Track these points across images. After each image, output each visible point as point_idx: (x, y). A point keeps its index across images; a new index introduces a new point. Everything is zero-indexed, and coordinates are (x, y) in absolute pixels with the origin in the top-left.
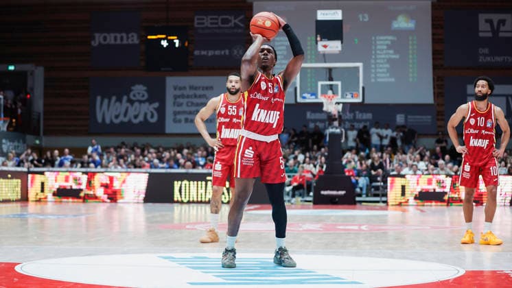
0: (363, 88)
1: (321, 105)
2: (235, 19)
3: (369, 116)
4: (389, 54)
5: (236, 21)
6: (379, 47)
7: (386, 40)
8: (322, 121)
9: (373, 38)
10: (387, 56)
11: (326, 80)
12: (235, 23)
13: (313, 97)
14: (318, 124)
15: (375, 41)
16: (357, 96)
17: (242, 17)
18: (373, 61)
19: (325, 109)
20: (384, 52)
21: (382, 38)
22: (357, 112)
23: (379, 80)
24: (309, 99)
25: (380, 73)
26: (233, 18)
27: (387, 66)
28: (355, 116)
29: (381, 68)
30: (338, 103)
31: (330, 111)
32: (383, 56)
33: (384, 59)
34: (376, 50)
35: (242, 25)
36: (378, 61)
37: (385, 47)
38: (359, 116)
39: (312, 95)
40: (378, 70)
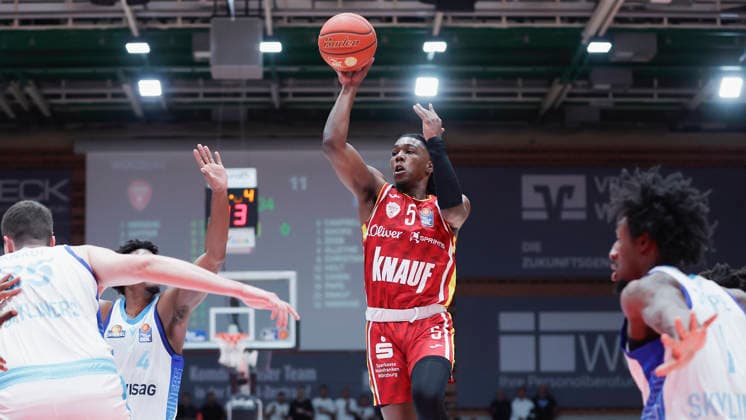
0: (298, 323)
1: (216, 353)
2: (51, 185)
3: (309, 374)
4: (348, 253)
5: (54, 190)
6: (328, 241)
7: (343, 226)
8: (219, 385)
9: (318, 223)
10: (345, 259)
11: (226, 306)
12: (51, 195)
13: (201, 338)
14: (211, 389)
15: (323, 227)
16: (286, 336)
17: (63, 183)
18: (318, 268)
19: (223, 359)
20: (340, 250)
21: (334, 222)
22: (287, 368)
23: (329, 304)
24: (192, 341)
25: (330, 290)
26: (47, 183)
27: (346, 277)
28: (282, 376)
29: (333, 282)
30: (249, 350)
31: (232, 364)
32: (337, 259)
33: (338, 263)
34: (323, 247)
35: (64, 198)
36: (328, 268)
37: (341, 241)
38: (292, 374)
40: (328, 285)
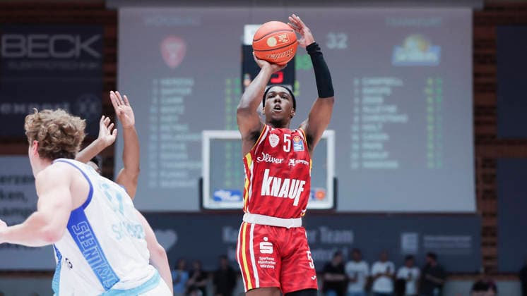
0: (335, 181)
2: (83, 41)
3: (346, 237)
4: (386, 113)
5: (85, 46)
6: (367, 100)
7: (382, 85)
9: (356, 82)
10: (383, 118)
12: (82, 51)
13: (236, 198)
15: (361, 87)
16: (323, 197)
17: (95, 38)
18: (355, 128)
20: (378, 109)
21: (373, 81)
22: (323, 230)
23: (367, 165)
25: (368, 150)
26: (78, 38)
27: (385, 137)
28: (318, 236)
29: (371, 142)
32: (376, 118)
33: (376, 123)
34: (361, 106)
35: (96, 54)
36: (367, 128)
37: (380, 100)
38: (327, 236)
39: (233, 193)
40: (366, 146)
